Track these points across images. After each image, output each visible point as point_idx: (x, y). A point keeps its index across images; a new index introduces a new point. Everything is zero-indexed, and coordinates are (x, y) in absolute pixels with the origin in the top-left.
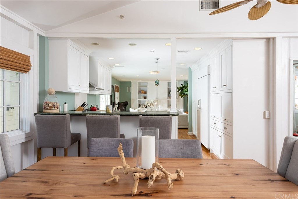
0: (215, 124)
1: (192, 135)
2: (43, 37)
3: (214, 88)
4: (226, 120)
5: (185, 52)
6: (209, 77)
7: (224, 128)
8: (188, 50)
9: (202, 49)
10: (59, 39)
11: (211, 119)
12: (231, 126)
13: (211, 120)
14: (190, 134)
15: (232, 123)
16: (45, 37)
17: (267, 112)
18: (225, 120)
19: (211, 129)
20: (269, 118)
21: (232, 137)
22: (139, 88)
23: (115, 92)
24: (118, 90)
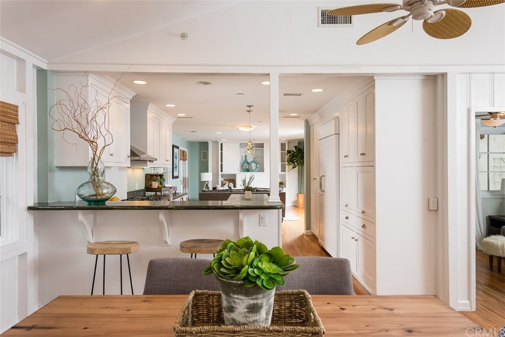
0: (347, 218)
1: (311, 235)
2: (44, 70)
3: (345, 157)
4: (365, 214)
5: (296, 95)
6: (338, 138)
7: (363, 227)
8: (300, 93)
9: (324, 90)
10: (72, 74)
11: (341, 210)
12: (374, 223)
13: (342, 212)
14: (309, 234)
15: (374, 218)
16: (47, 70)
17: (432, 199)
18: (364, 212)
19: (342, 227)
20: (436, 210)
21: (374, 243)
22: (222, 153)
23: (181, 160)
24: (186, 156)
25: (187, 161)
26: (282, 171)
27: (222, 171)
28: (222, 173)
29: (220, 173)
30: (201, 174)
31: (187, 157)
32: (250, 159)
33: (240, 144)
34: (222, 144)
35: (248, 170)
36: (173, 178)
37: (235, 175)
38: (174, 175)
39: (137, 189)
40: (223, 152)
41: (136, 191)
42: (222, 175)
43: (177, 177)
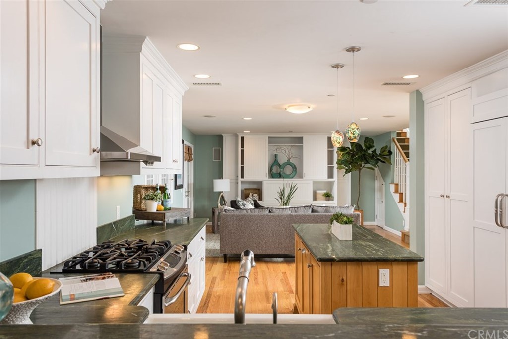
22: (242, 152)
23: (185, 160)
24: (191, 155)
25: (192, 163)
26: (328, 178)
27: (242, 177)
28: (242, 179)
29: (240, 179)
30: (214, 180)
31: (193, 156)
32: (282, 160)
33: (269, 138)
34: (242, 139)
35: (280, 176)
36: (175, 189)
37: (261, 183)
38: (178, 184)
39: (118, 218)
40: (245, 149)
41: (114, 223)
42: (242, 182)
43: (181, 186)
